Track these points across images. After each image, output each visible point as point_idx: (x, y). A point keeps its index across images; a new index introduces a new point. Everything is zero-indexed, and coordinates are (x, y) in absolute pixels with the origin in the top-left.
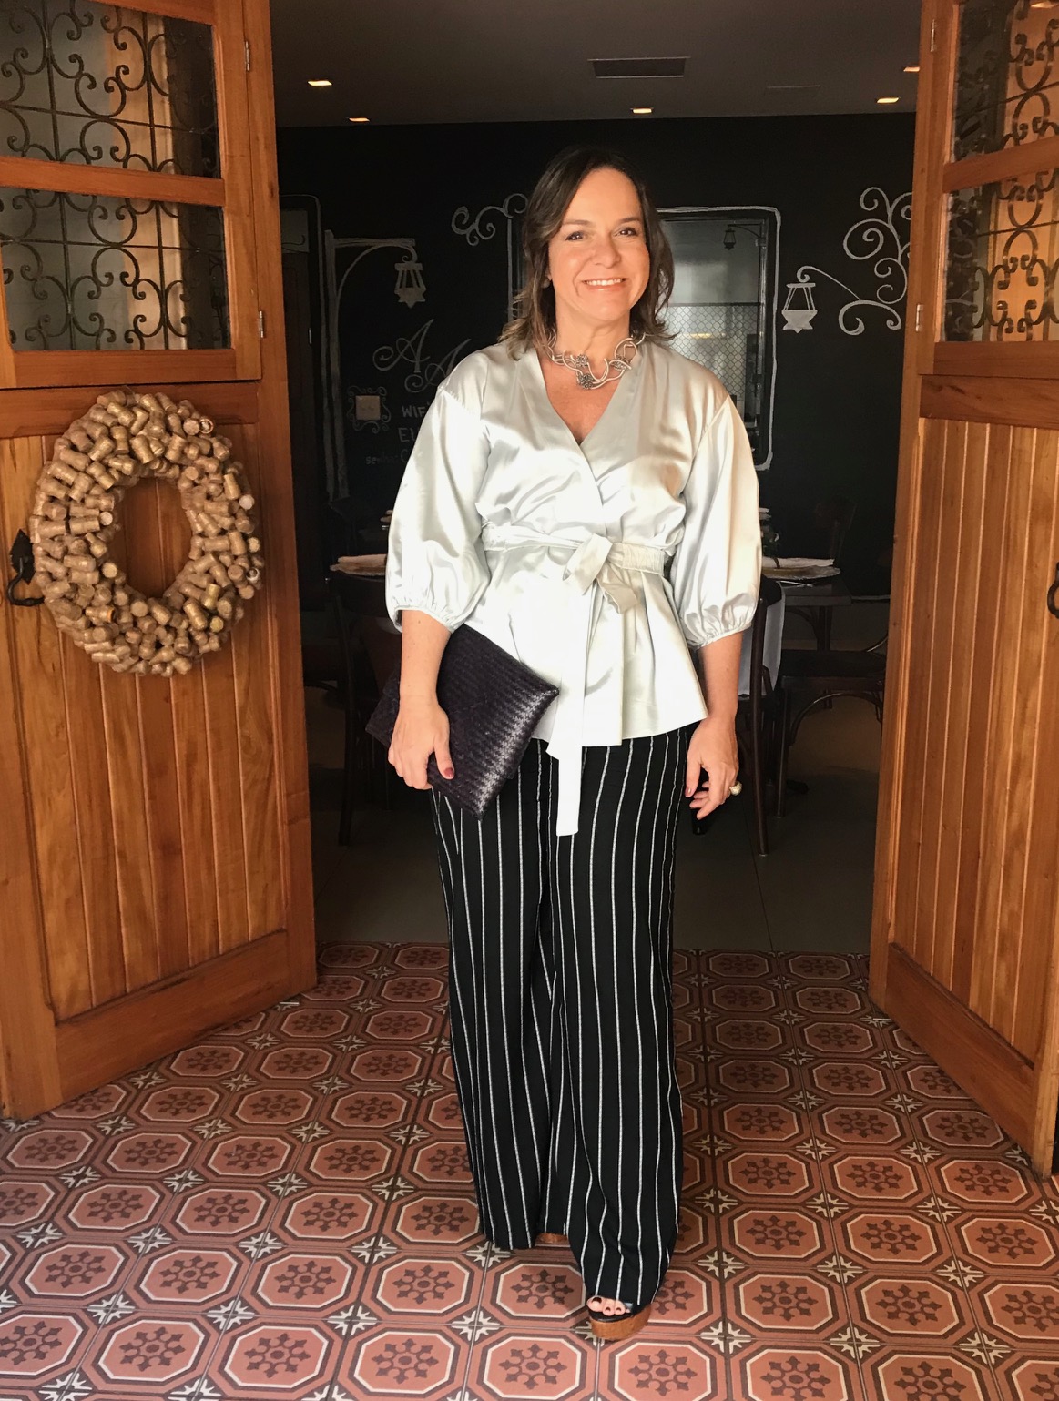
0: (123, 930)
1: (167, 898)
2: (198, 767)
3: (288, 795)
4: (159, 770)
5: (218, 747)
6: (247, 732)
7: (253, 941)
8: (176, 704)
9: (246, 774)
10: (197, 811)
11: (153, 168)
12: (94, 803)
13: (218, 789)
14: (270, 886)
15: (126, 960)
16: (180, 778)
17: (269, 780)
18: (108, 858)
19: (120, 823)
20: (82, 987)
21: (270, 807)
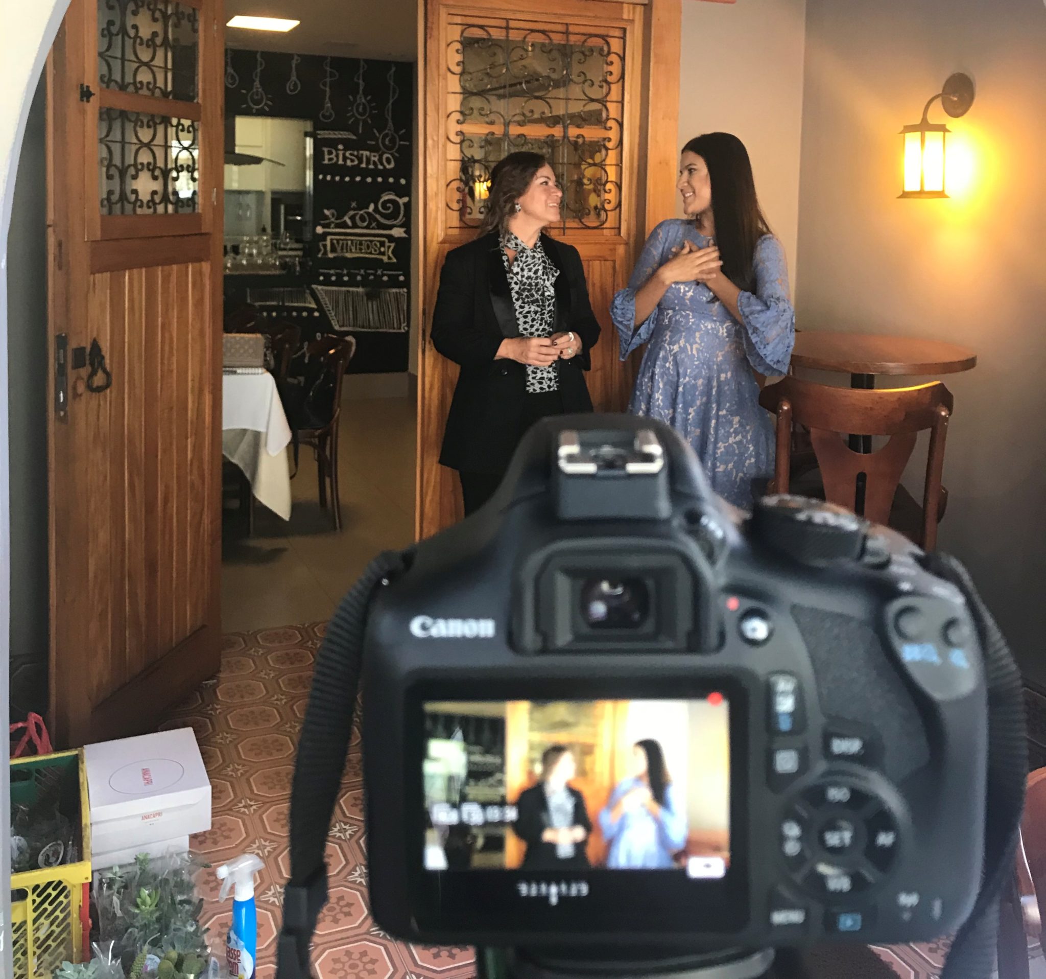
0: (127, 633)
2: (169, 505)
3: (212, 522)
4: (150, 508)
5: (179, 489)
6: (193, 478)
7: (190, 636)
8: (161, 459)
9: (191, 508)
10: (167, 538)
11: (165, 94)
14: (199, 592)
15: (127, 657)
16: (160, 514)
17: (203, 510)
18: (122, 579)
20: (105, 680)
21: (202, 532)
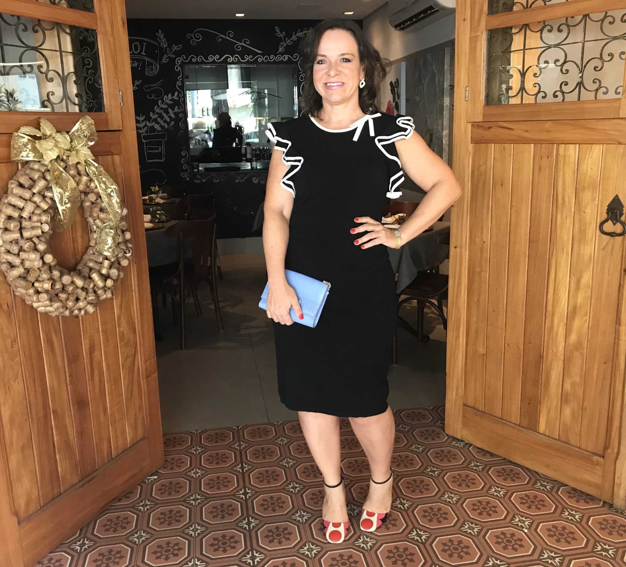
0: (57, 456)
1: (82, 433)
2: (96, 354)
3: (146, 361)
5: (107, 340)
6: (122, 329)
7: (130, 447)
8: (82, 319)
9: (123, 353)
10: (96, 379)
11: (54, 2)
12: (37, 385)
13: (108, 365)
14: (138, 414)
15: (60, 473)
16: (86, 361)
17: (135, 354)
18: (46, 416)
19: (53, 394)
20: (34, 496)
21: (136, 370)
